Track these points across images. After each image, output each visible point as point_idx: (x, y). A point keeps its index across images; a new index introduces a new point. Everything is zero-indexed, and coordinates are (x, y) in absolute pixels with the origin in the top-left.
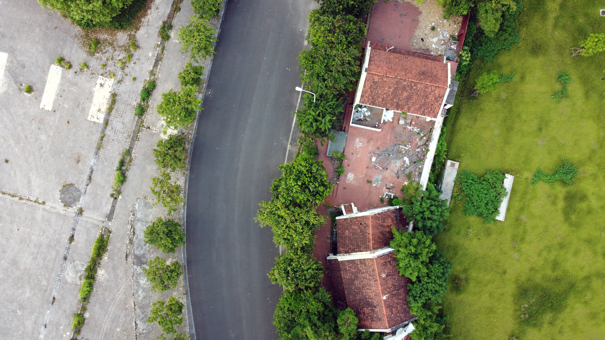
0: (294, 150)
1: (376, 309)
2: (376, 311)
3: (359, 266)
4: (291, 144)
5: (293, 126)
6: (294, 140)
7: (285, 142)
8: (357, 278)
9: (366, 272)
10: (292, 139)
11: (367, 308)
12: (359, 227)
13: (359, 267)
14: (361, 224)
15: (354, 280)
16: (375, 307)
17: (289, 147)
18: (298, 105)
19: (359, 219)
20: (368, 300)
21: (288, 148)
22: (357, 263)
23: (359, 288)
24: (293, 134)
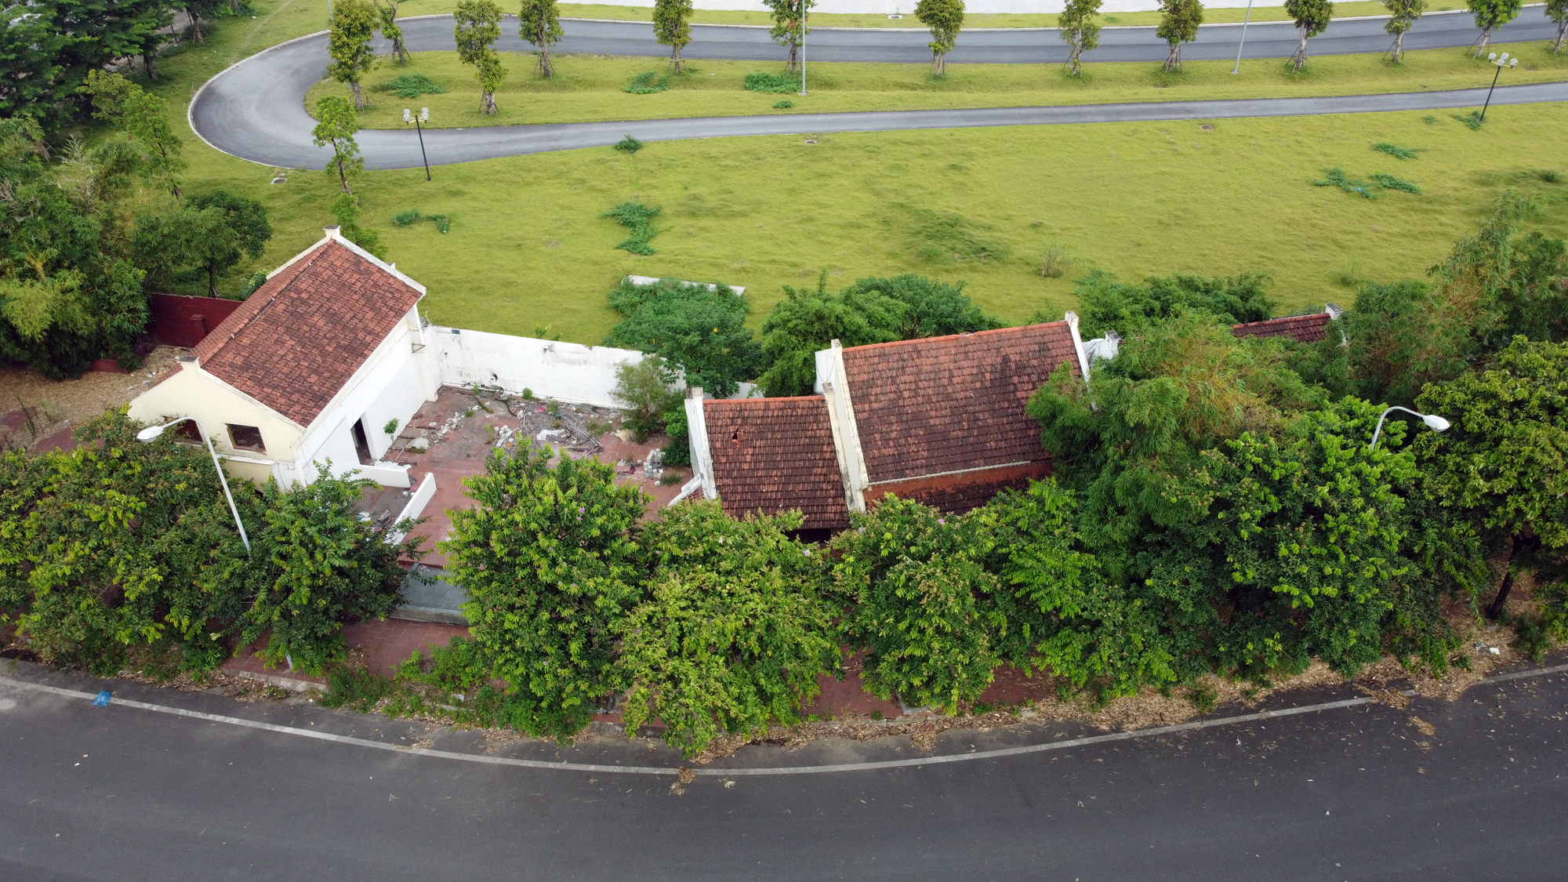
0: (437, 730)
1: (1012, 357)
2: (1018, 358)
3: (875, 406)
4: (409, 743)
5: (332, 737)
6: (396, 734)
7: (394, 763)
8: (918, 418)
9: (893, 383)
10: (387, 740)
11: (1016, 390)
12: (746, 443)
13: (880, 405)
14: (735, 437)
15: (931, 432)
16: (1006, 360)
17: (415, 750)
18: (251, 724)
19: (718, 445)
20: (988, 384)
21: (424, 752)
22: (866, 415)
23: (953, 414)
24: (368, 738)
